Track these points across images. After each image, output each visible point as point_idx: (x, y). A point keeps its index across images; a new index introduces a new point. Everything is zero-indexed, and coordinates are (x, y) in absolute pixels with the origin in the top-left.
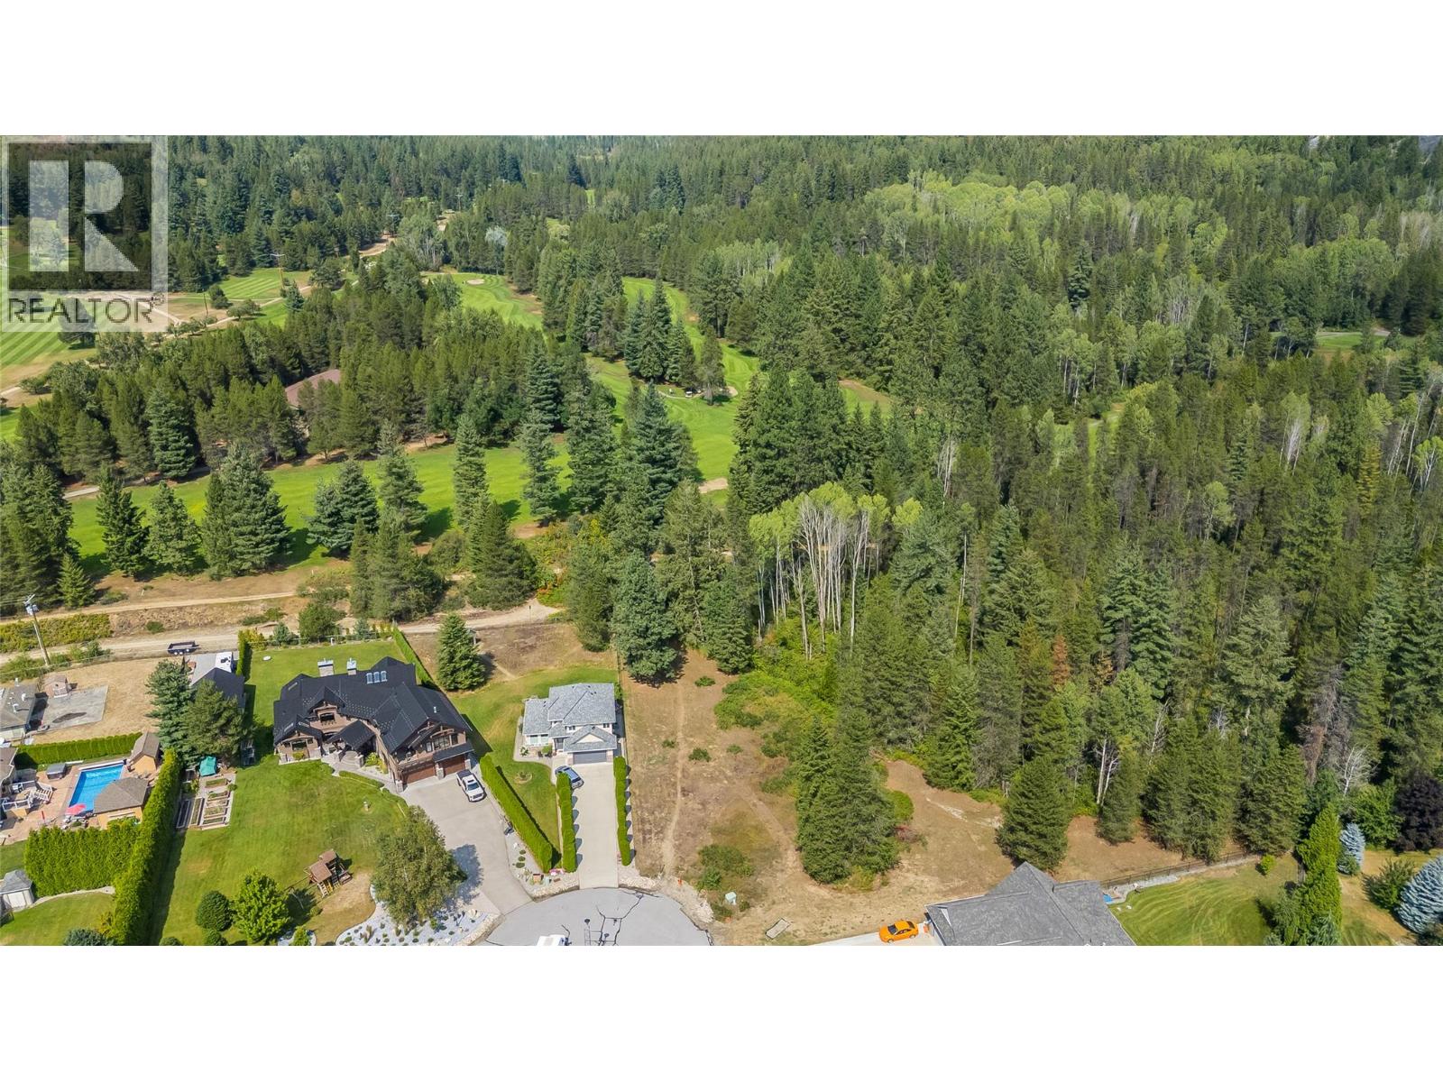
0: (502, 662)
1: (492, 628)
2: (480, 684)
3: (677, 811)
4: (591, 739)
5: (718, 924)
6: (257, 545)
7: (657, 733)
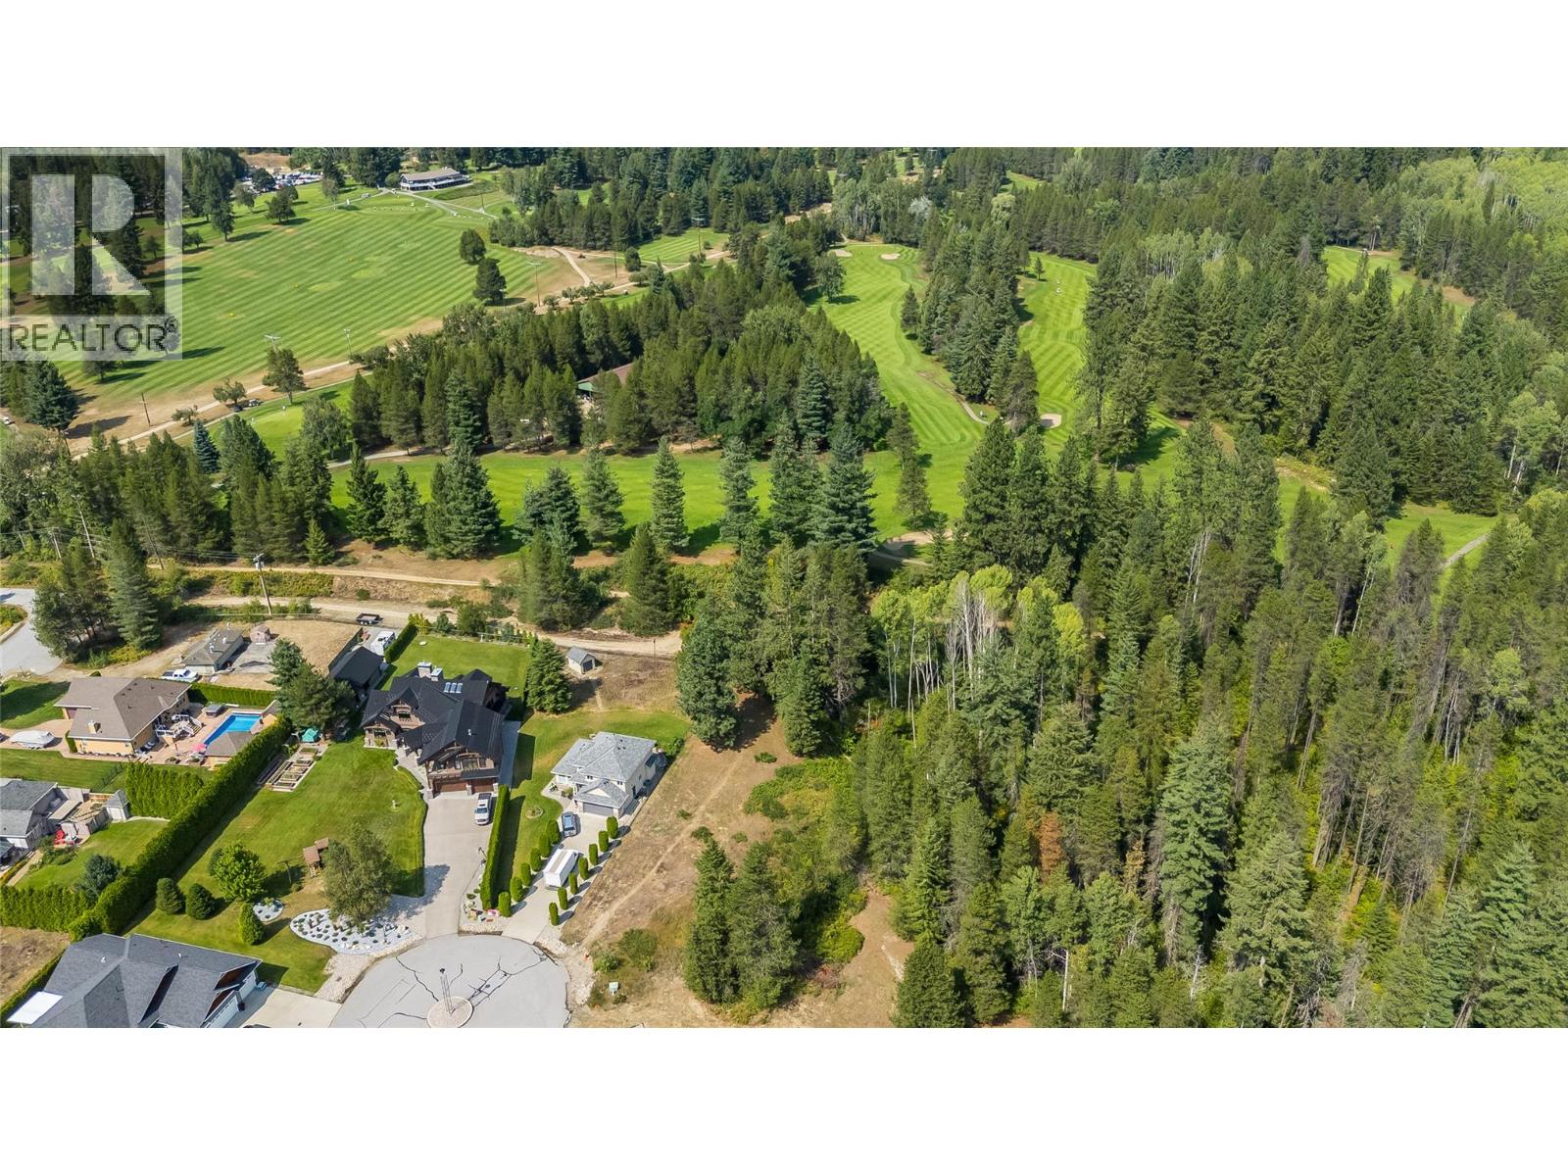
0: (603, 691)
1: (622, 654)
2: (564, 711)
3: (639, 886)
4: (599, 792)
5: (587, 1008)
7: (683, 800)
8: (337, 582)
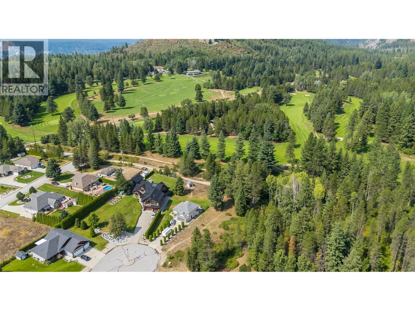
0: (193, 192)
1: (201, 184)
2: (181, 195)
3: (185, 240)
4: (181, 215)
5: (161, 267)
6: (172, 151)
7: (204, 221)
8: (140, 159)
